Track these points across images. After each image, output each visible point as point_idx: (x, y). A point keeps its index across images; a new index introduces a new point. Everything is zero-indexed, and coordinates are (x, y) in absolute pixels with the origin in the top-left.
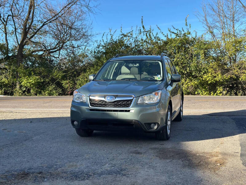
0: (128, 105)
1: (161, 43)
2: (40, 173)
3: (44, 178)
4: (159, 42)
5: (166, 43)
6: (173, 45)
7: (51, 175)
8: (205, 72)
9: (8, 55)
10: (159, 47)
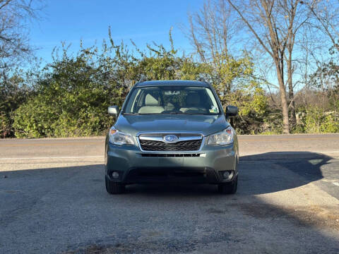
0: (196, 148)
1: (137, 64)
4: (134, 62)
5: (144, 64)
6: (154, 67)
10: (136, 70)
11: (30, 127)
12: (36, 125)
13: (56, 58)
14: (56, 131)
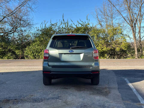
1: (73, 29)
2: (16, 100)
3: (18, 102)
7: (22, 100)
8: (97, 46)
11: (31, 55)
12: (33, 54)
13: (42, 27)
14: (41, 56)
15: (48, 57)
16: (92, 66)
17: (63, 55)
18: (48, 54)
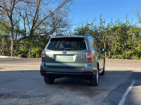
2: (9, 95)
3: (9, 97)
7: (13, 96)
8: (136, 45)
9: (25, 36)
15: (45, 58)
16: (84, 67)
17: (57, 56)
18: (45, 55)
